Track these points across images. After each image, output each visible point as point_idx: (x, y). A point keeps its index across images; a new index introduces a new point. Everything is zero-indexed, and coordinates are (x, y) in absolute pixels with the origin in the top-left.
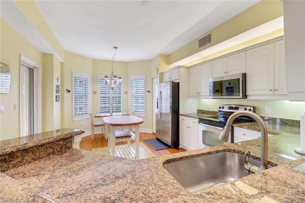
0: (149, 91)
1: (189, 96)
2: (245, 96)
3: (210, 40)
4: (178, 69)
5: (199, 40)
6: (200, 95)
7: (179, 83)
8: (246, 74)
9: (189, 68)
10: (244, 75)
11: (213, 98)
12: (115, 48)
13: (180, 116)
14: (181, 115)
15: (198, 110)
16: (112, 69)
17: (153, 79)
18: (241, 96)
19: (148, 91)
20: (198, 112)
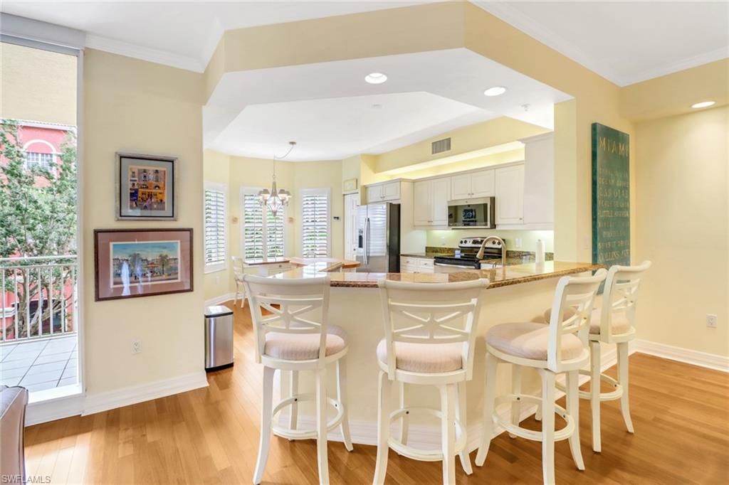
0: (338, 218)
1: (414, 226)
2: (494, 226)
3: (449, 147)
4: (399, 183)
5: (433, 143)
6: (432, 224)
7: (399, 205)
8: (494, 198)
9: (414, 182)
10: (493, 200)
11: (453, 229)
12: (293, 143)
13: (401, 257)
14: (402, 255)
15: (426, 248)
16: (274, 177)
17: (344, 195)
18: (489, 226)
19: (335, 218)
20: (426, 251)
